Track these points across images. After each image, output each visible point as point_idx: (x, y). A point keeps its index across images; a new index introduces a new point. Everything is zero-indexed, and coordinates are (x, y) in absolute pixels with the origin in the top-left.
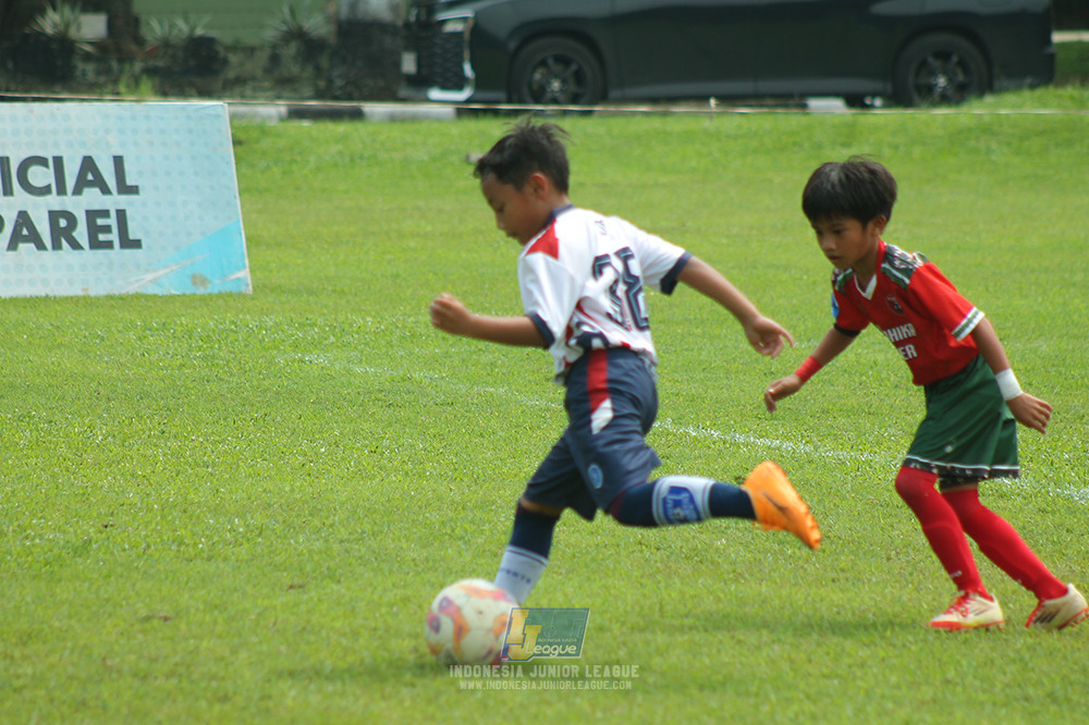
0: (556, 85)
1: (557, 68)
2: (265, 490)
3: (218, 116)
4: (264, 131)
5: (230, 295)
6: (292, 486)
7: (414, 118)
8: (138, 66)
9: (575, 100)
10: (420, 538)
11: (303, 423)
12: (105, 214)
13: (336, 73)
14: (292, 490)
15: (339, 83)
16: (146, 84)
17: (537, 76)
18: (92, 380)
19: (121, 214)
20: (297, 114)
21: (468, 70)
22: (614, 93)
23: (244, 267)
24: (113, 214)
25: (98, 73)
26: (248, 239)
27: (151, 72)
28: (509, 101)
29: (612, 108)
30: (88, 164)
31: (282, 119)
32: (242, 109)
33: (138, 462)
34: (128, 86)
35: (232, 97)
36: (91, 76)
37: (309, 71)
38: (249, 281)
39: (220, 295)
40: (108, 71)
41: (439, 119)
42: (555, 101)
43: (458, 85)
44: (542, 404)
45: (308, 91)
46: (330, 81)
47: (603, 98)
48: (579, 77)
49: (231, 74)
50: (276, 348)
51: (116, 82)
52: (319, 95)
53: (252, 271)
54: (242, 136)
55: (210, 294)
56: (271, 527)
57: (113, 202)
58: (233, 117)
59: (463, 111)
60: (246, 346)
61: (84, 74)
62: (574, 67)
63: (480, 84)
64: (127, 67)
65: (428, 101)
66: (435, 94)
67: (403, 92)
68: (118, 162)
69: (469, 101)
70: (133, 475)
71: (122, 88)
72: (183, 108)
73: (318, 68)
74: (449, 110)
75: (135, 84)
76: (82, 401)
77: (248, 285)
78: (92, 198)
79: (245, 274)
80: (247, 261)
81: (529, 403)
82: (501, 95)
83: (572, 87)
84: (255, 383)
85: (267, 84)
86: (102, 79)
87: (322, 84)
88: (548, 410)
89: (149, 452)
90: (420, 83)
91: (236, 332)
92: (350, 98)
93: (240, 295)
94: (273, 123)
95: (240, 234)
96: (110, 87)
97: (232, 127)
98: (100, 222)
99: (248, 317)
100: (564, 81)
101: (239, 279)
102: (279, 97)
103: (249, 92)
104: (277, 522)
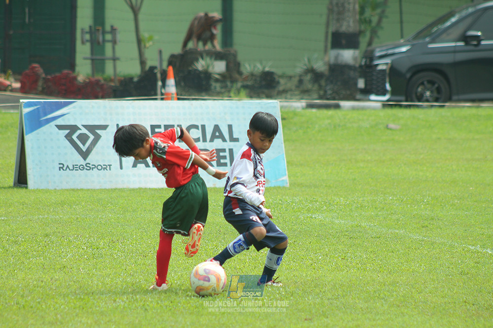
0: (428, 93)
1: (429, 86)
2: (294, 276)
3: (275, 107)
4: (295, 114)
5: (279, 187)
6: (306, 274)
7: (363, 108)
8: (239, 84)
9: (437, 100)
10: (364, 298)
11: (311, 246)
12: (224, 150)
13: (328, 88)
14: (307, 276)
15: (329, 92)
16: (243, 93)
17: (420, 89)
18: (217, 225)
19: (231, 151)
20: (310, 106)
21: (388, 87)
22: (455, 97)
23: (286, 175)
24: (227, 151)
25: (222, 88)
26: (288, 162)
27: (245, 87)
28: (407, 101)
29: (453, 104)
30: (217, 128)
31: (303, 108)
32: (285, 104)
33: (237, 262)
34: (235, 93)
35: (281, 98)
36: (218, 89)
37: (316, 87)
38: (288, 181)
39: (275, 188)
40: (226, 87)
41: (374, 109)
42: (427, 101)
43: (384, 93)
44: (421, 238)
45: (316, 96)
46: (325, 92)
47: (449, 99)
48: (439, 90)
49: (281, 88)
50: (300, 211)
51: (229, 91)
52: (321, 98)
53: (289, 177)
54: (285, 116)
55: (270, 187)
56: (297, 292)
57: (227, 145)
58: (282, 107)
59: (386, 105)
60: (286, 210)
61: (215, 88)
62: (436, 85)
63: (393, 93)
64: (235, 85)
65: (370, 100)
66: (373, 97)
67: (358, 96)
68: (230, 127)
69: (388, 101)
70: (235, 268)
71: (232, 94)
72: (259, 103)
73: (320, 86)
74: (379, 105)
75: (238, 92)
76: (212, 235)
77: (287, 183)
78: (218, 144)
79: (286, 178)
80: (287, 172)
81: (414, 238)
82: (403, 98)
83: (435, 95)
84: (290, 227)
85: (297, 93)
86: (223, 90)
87: (322, 93)
88: (423, 241)
89: (242, 258)
90: (366, 92)
91: (281, 204)
92: (334, 99)
93: (284, 188)
94: (299, 110)
95: (284, 160)
96: (227, 94)
97: (281, 112)
98: (221, 154)
99: (287, 197)
100: (432, 92)
101: (283, 180)
102: (302, 99)
103: (289, 96)
104: (300, 290)
